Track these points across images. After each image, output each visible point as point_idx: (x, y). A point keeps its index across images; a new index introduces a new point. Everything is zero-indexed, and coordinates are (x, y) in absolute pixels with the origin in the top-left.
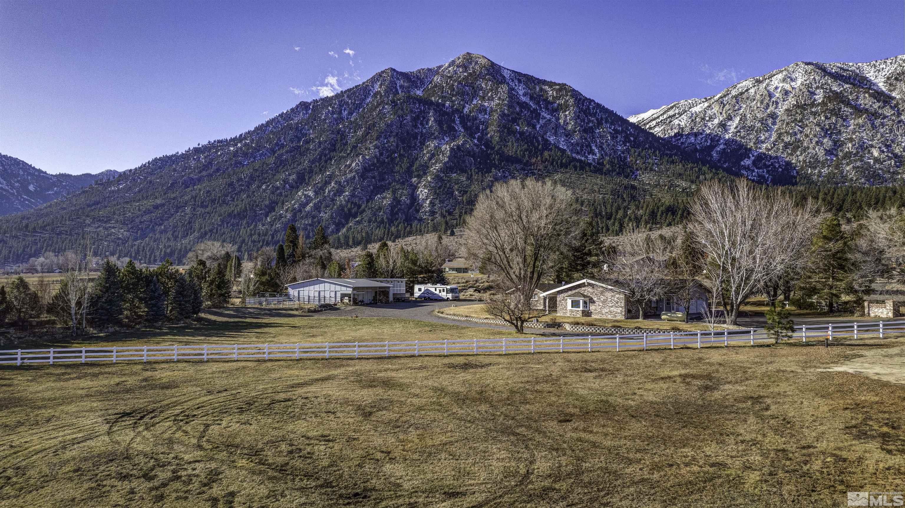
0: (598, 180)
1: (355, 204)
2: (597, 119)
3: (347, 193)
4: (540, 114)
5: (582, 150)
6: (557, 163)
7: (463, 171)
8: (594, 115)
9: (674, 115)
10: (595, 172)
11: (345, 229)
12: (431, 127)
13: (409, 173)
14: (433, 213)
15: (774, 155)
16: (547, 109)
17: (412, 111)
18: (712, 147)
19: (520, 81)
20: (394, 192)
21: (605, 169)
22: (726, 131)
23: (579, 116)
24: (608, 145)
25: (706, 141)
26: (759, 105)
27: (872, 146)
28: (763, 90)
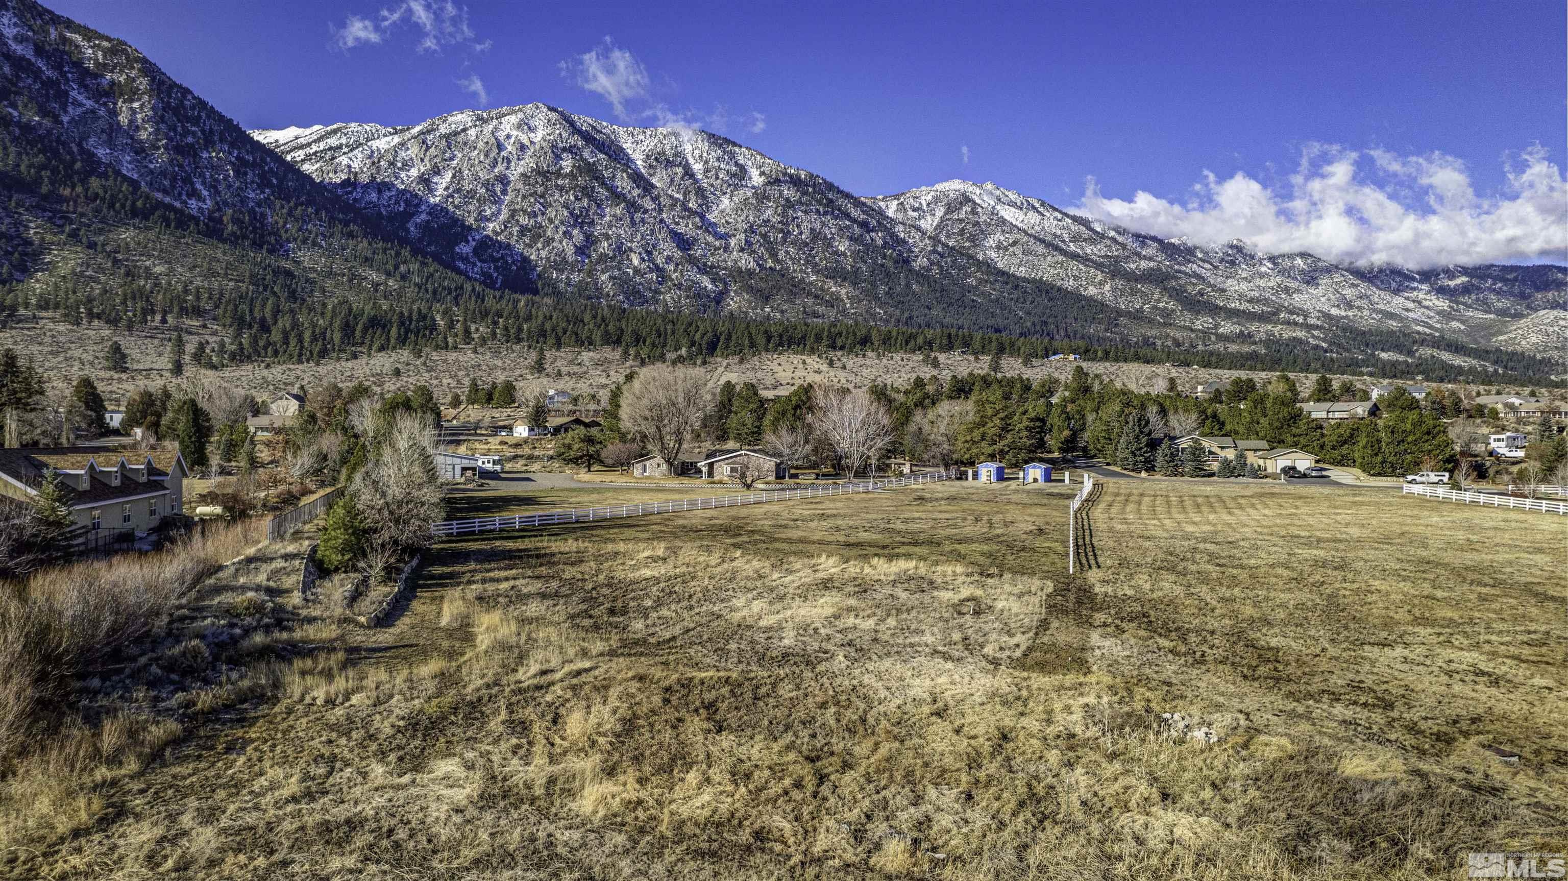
0: (221, 253)
2: (203, 131)
4: (66, 93)
5: (174, 187)
6: (123, 206)
8: (196, 121)
9: (340, 147)
10: (208, 235)
15: (505, 243)
16: (83, 85)
18: (408, 215)
21: (226, 232)
22: (431, 191)
23: (162, 117)
24: (229, 186)
25: (397, 203)
26: (482, 158)
27: (631, 250)
28: (489, 135)
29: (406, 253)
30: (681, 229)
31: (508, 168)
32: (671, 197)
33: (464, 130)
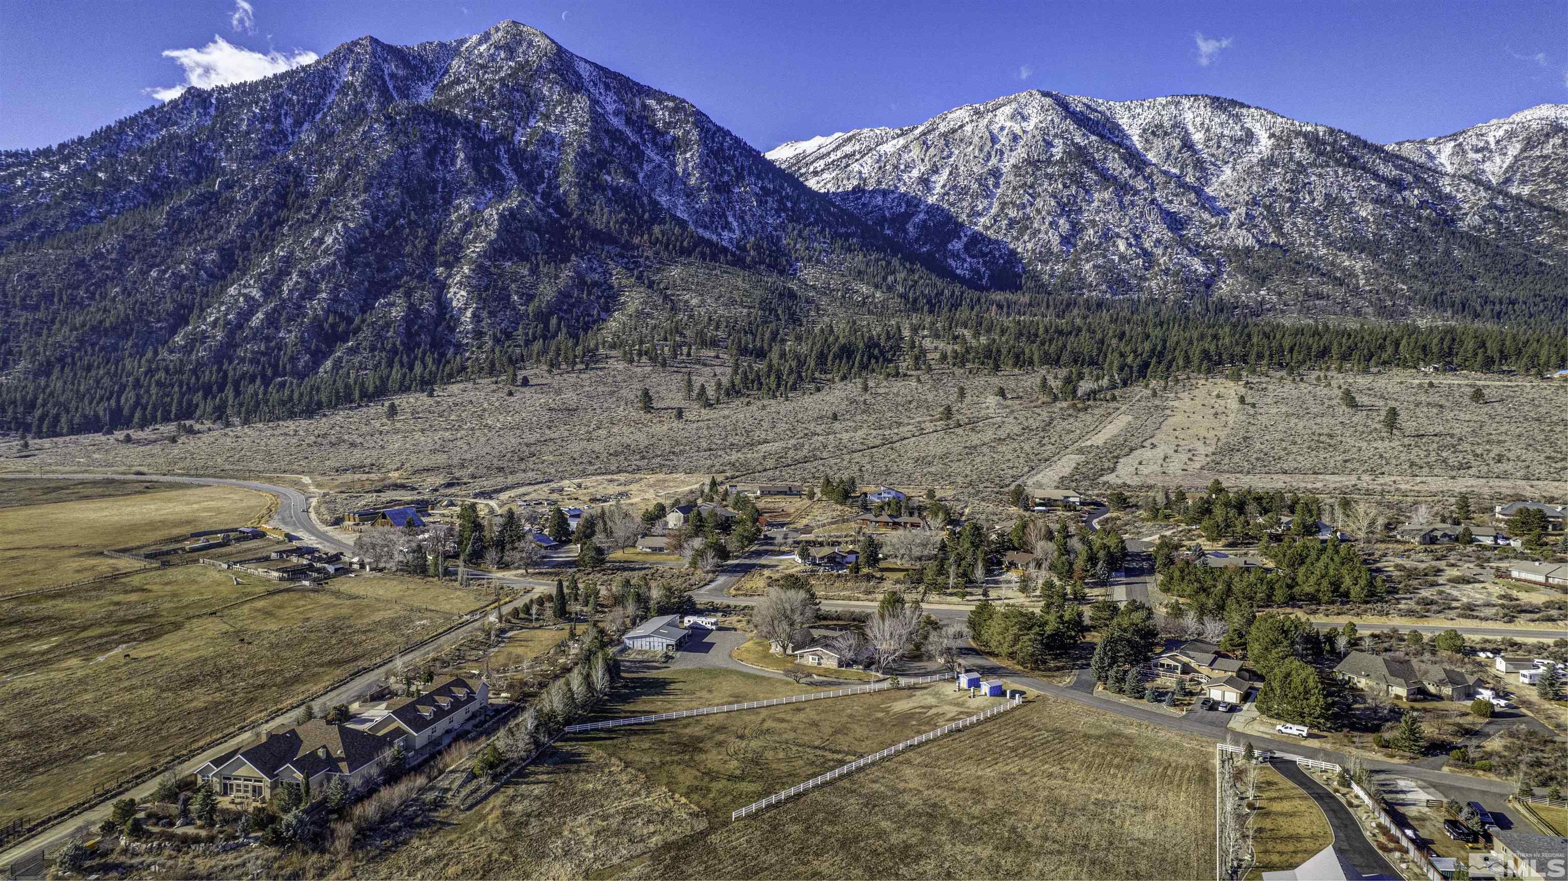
1: (341, 315)
2: (736, 169)
3: (324, 295)
4: (643, 152)
5: (712, 223)
6: (674, 247)
7: (524, 257)
8: (731, 160)
9: (853, 154)
10: (733, 264)
11: (329, 364)
12: (461, 171)
13: (429, 258)
14: (478, 334)
15: (993, 237)
16: (655, 144)
17: (423, 138)
18: (908, 216)
19: (607, 87)
20: (408, 294)
21: (748, 259)
22: (930, 190)
23: (707, 162)
24: (753, 215)
25: (899, 205)
26: (977, 153)
27: (1118, 235)
28: (983, 129)
29: (895, 262)
30: (1173, 208)
31: (1000, 160)
32: (1165, 173)
33: (961, 127)
